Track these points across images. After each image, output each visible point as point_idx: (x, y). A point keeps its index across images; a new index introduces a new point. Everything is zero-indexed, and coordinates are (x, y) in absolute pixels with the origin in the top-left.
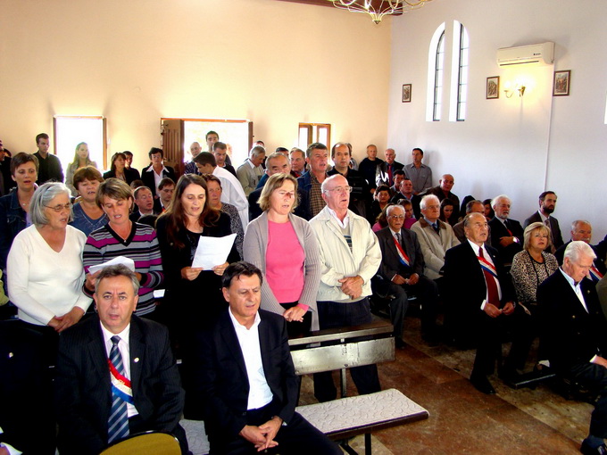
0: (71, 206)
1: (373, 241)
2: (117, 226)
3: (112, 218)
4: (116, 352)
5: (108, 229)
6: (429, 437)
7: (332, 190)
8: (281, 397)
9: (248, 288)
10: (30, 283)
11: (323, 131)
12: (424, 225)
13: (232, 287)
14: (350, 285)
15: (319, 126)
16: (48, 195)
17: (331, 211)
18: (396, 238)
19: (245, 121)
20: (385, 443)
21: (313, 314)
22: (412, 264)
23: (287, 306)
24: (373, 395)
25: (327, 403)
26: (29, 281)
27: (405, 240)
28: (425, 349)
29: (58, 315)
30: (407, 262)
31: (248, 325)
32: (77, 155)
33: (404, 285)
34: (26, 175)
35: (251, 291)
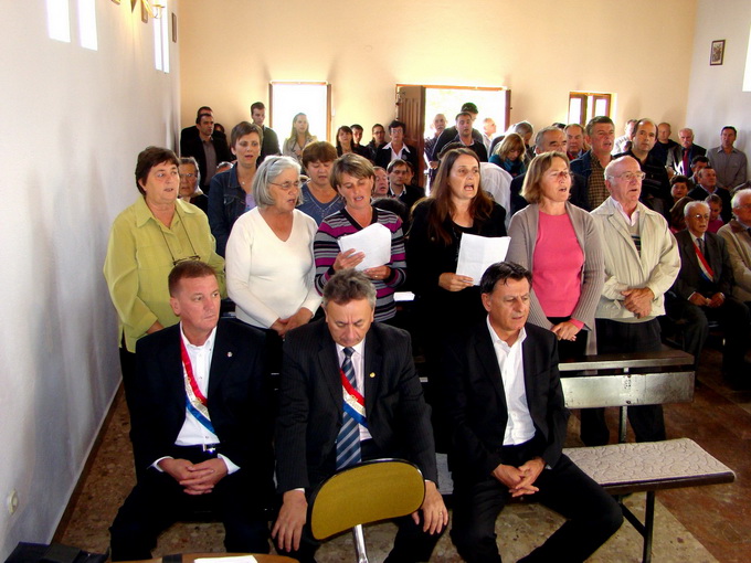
0: (300, 186)
1: (670, 244)
2: (356, 211)
3: (351, 202)
4: (348, 366)
5: (344, 214)
6: (729, 506)
7: (618, 176)
8: (546, 433)
9: (516, 295)
10: (253, 278)
11: (601, 104)
12: (736, 229)
13: (496, 292)
14: (635, 299)
15: (596, 97)
16: (275, 169)
17: (616, 203)
18: (697, 245)
19: (500, 89)
20: (669, 506)
21: (589, 334)
22: (717, 279)
23: (555, 321)
24: (661, 443)
25: (600, 448)
26: (251, 274)
27: (710, 247)
28: (727, 392)
29: (283, 318)
30: (710, 277)
31: (510, 341)
32: (294, 128)
33: (704, 307)
34: (249, 148)
35: (520, 299)
